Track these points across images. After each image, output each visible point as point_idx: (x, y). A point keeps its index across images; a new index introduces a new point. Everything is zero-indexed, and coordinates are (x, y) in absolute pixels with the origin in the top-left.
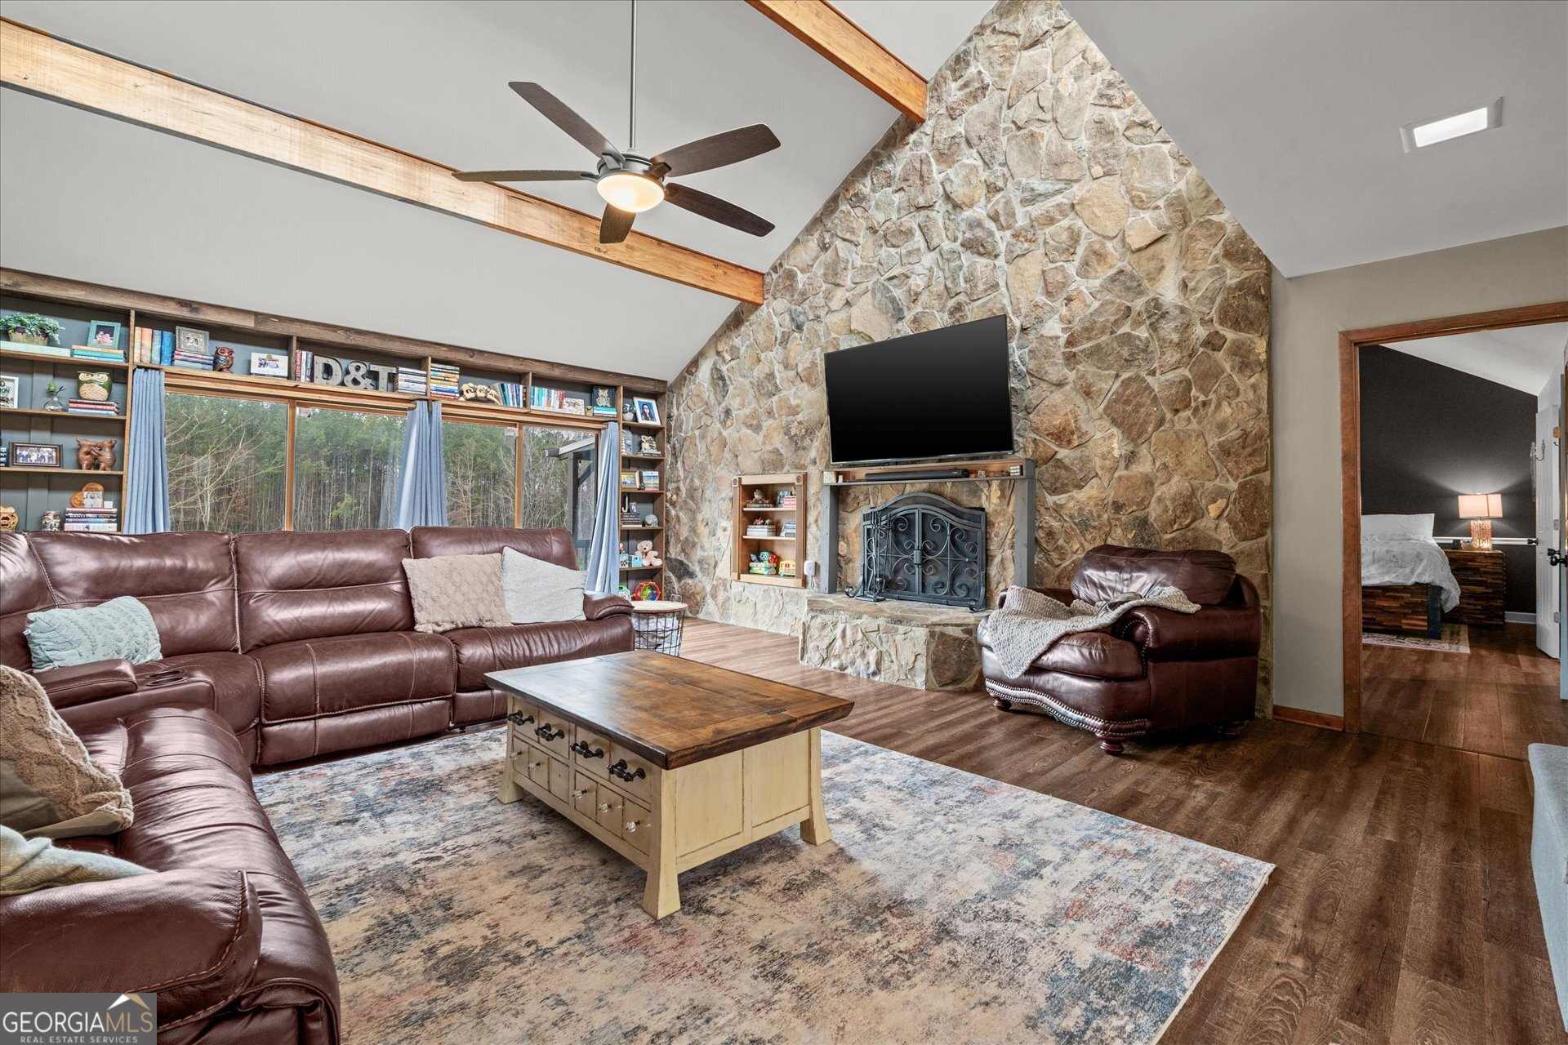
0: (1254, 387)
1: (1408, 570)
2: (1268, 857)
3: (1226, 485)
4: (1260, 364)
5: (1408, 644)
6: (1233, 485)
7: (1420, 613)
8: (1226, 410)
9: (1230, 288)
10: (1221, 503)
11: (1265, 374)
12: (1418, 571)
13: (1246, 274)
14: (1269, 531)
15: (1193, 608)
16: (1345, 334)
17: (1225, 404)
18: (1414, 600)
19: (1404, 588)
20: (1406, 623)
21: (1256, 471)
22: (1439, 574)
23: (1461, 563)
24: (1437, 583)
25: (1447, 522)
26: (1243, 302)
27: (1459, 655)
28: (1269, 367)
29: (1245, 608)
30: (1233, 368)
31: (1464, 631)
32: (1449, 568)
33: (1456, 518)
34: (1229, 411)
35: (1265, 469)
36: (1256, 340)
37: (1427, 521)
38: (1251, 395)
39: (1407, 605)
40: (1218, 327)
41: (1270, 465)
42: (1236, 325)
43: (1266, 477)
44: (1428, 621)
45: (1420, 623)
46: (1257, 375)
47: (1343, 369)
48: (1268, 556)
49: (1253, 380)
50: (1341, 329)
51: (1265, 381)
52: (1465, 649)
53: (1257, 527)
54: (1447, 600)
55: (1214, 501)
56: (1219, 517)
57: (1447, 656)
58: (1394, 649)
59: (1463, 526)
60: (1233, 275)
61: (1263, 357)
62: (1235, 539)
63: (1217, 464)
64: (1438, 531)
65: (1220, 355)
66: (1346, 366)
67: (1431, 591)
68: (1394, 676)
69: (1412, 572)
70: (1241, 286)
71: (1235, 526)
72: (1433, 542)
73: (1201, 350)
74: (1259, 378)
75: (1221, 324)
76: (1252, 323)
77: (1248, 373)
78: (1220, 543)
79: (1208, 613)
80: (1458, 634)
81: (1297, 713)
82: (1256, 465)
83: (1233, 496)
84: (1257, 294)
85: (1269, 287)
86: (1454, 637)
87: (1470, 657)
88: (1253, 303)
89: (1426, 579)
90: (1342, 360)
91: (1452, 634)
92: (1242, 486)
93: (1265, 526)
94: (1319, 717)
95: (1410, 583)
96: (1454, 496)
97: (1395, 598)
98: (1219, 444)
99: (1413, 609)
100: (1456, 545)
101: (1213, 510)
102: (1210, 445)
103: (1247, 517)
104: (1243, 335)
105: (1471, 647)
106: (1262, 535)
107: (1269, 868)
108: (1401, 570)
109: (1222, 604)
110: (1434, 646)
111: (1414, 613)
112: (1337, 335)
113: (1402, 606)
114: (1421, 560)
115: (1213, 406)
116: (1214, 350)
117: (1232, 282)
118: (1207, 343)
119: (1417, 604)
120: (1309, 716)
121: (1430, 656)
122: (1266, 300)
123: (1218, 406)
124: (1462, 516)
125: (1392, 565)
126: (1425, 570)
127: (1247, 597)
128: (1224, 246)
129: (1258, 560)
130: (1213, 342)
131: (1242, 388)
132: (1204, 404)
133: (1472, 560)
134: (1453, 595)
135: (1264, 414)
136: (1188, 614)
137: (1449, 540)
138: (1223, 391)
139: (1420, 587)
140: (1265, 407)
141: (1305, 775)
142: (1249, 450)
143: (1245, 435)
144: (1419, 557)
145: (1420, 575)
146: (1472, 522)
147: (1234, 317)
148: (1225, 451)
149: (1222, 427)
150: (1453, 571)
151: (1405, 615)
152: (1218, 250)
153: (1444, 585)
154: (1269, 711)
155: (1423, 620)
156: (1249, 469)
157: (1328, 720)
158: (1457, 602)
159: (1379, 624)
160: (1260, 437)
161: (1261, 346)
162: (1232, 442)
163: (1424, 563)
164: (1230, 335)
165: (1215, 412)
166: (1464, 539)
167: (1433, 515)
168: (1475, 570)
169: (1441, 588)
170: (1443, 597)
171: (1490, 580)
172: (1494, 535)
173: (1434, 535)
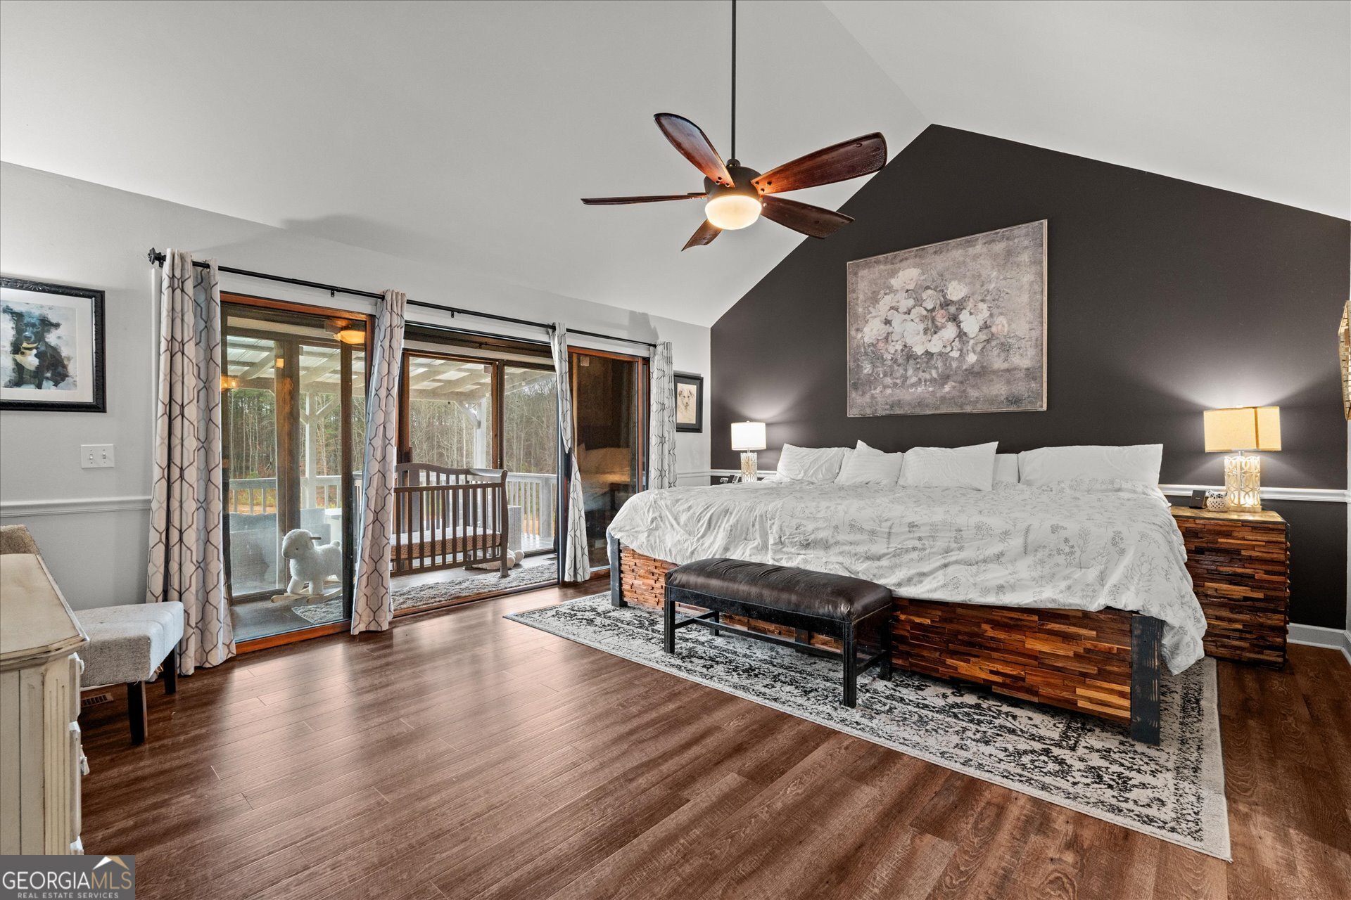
1: (1092, 574)
7: (1116, 677)
12: (1113, 579)
18: (1104, 644)
19: (1084, 618)
20: (1086, 697)
24: (1154, 611)
25: (1182, 459)
33: (1199, 452)
37: (1149, 456)
39: (1090, 655)
44: (1131, 696)
45: (1116, 699)
54: (1176, 648)
59: (1210, 466)
64: (1167, 476)
69: (1102, 579)
72: (1158, 494)
89: (1128, 602)
95: (1094, 606)
96: (1196, 413)
97: (1067, 638)
100: (1197, 501)
108: (1078, 574)
111: (1103, 675)
113: (1077, 656)
114: (1122, 552)
119: (1108, 656)
124: (1208, 448)
125: (1061, 559)
126: (1128, 577)
133: (1228, 535)
134: (1189, 637)
137: (1186, 490)
139: (1117, 619)
144: (1122, 539)
145: (1116, 590)
146: (1226, 458)
151: (1084, 678)
153: (1169, 619)
155: (1122, 695)
158: (1199, 651)
159: (1032, 691)
163: (1127, 560)
166: (1210, 490)
167: (1160, 446)
168: (1232, 554)
169: (1162, 623)
170: (1167, 641)
171: (1260, 575)
172: (1266, 481)
173: (1162, 481)
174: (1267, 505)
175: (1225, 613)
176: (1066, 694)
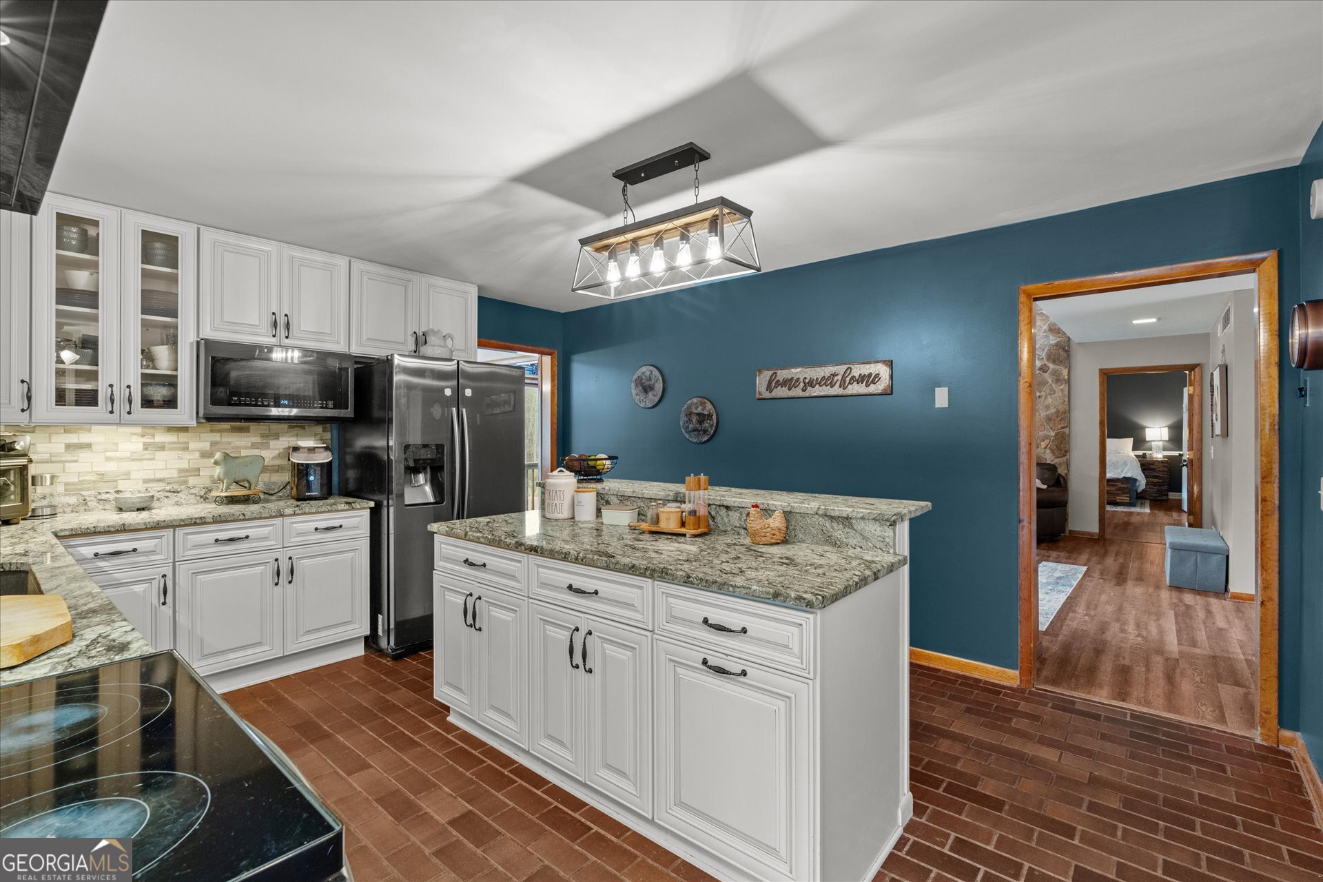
0: (1062, 390)
1: (1120, 471)
2: (1085, 565)
3: (1049, 434)
4: (1065, 380)
5: (1120, 509)
6: (1053, 434)
7: (1125, 493)
8: (1050, 400)
9: (1051, 345)
10: (1047, 441)
11: (1067, 385)
12: (1125, 471)
13: (1059, 339)
14: (1068, 454)
15: (1045, 487)
16: (1101, 370)
17: (1049, 397)
18: (1123, 486)
19: (1118, 480)
20: (1118, 499)
21: (1062, 428)
22: (1135, 472)
23: (1147, 466)
24: (1135, 477)
25: (1139, 443)
26: (1057, 352)
27: (1145, 513)
28: (1069, 381)
29: (1062, 487)
30: (1052, 381)
31: (1148, 503)
32: (1140, 469)
33: (1144, 441)
34: (1051, 400)
35: (1067, 427)
36: (1063, 369)
37: (1129, 442)
38: (1061, 394)
39: (1120, 489)
40: (1046, 363)
41: (1069, 425)
42: (1054, 362)
43: (1066, 430)
44: (1130, 497)
45: (1125, 498)
46: (1063, 385)
47: (1100, 385)
48: (1068, 465)
49: (1062, 387)
50: (1100, 368)
51: (1067, 388)
52: (1147, 510)
53: (1063, 452)
54: (1139, 486)
55: (1044, 440)
56: (1046, 448)
57: (1139, 514)
58: (1113, 511)
59: (1148, 445)
60: (1053, 340)
61: (1066, 377)
62: (1053, 458)
63: (1045, 424)
64: (1134, 449)
65: (1046, 375)
66: (1101, 384)
67: (1130, 481)
68: (1115, 522)
69: (1122, 471)
70: (1057, 344)
71: (1053, 452)
72: (1132, 454)
73: (1038, 372)
74: (1064, 387)
75: (1047, 361)
76: (1061, 362)
77: (1059, 384)
78: (1046, 459)
79: (1050, 488)
80: (1144, 504)
81: (1079, 532)
82: (1063, 425)
83: (1052, 439)
84: (1064, 349)
85: (1069, 346)
86: (1142, 505)
87: (1150, 514)
88: (1062, 353)
89: (1129, 475)
90: (1100, 381)
91: (1141, 504)
92: (1057, 434)
93: (1066, 452)
94: (1089, 533)
95: (1121, 477)
96: (1143, 428)
97: (1113, 485)
98: (1046, 415)
99: (1123, 491)
100: (1144, 456)
101: (1043, 445)
102: (1042, 415)
103: (1059, 448)
104: (1057, 367)
105: (1151, 510)
106: (1065, 456)
107: (1085, 568)
108: (1116, 471)
109: (1053, 486)
110: (1133, 509)
111: (1123, 493)
112: (1098, 371)
113: (1117, 490)
114: (1127, 465)
115: (1043, 398)
116: (1044, 372)
117: (1053, 342)
118: (1040, 369)
119: (1124, 488)
120: (1084, 533)
121: (1131, 514)
122: (1068, 352)
123: (1046, 398)
124: (1147, 440)
125: (1112, 468)
126: (1128, 470)
127: (1062, 482)
128: (1049, 325)
129: (1063, 467)
130: (1044, 369)
131: (1057, 390)
132: (1039, 396)
133: (1152, 464)
134: (1142, 483)
135: (1067, 403)
136: (1042, 489)
137: (1140, 453)
138: (1048, 391)
139: (1127, 480)
140: (1067, 399)
141: (1088, 550)
142: (1059, 418)
143: (1058, 411)
144: (1125, 463)
145: (1126, 473)
146: (1153, 443)
147: (1053, 358)
148: (1049, 419)
149: (1047, 407)
150: (1142, 470)
151: (1118, 495)
152: (1045, 327)
153: (1138, 478)
154: (1068, 532)
155: (1127, 496)
156: (1060, 427)
157: (1092, 534)
158: (1144, 487)
160: (1064, 413)
161: (1065, 372)
162: (1052, 414)
164: (1051, 366)
165: (1044, 400)
166: (1148, 452)
167: (1132, 439)
168: (1154, 470)
169: (1136, 480)
170: (1137, 484)
171: (1161, 475)
172: (1164, 450)
173: (1133, 450)
174: (1165, 457)
175: (1152, 486)
176: (1114, 499)
